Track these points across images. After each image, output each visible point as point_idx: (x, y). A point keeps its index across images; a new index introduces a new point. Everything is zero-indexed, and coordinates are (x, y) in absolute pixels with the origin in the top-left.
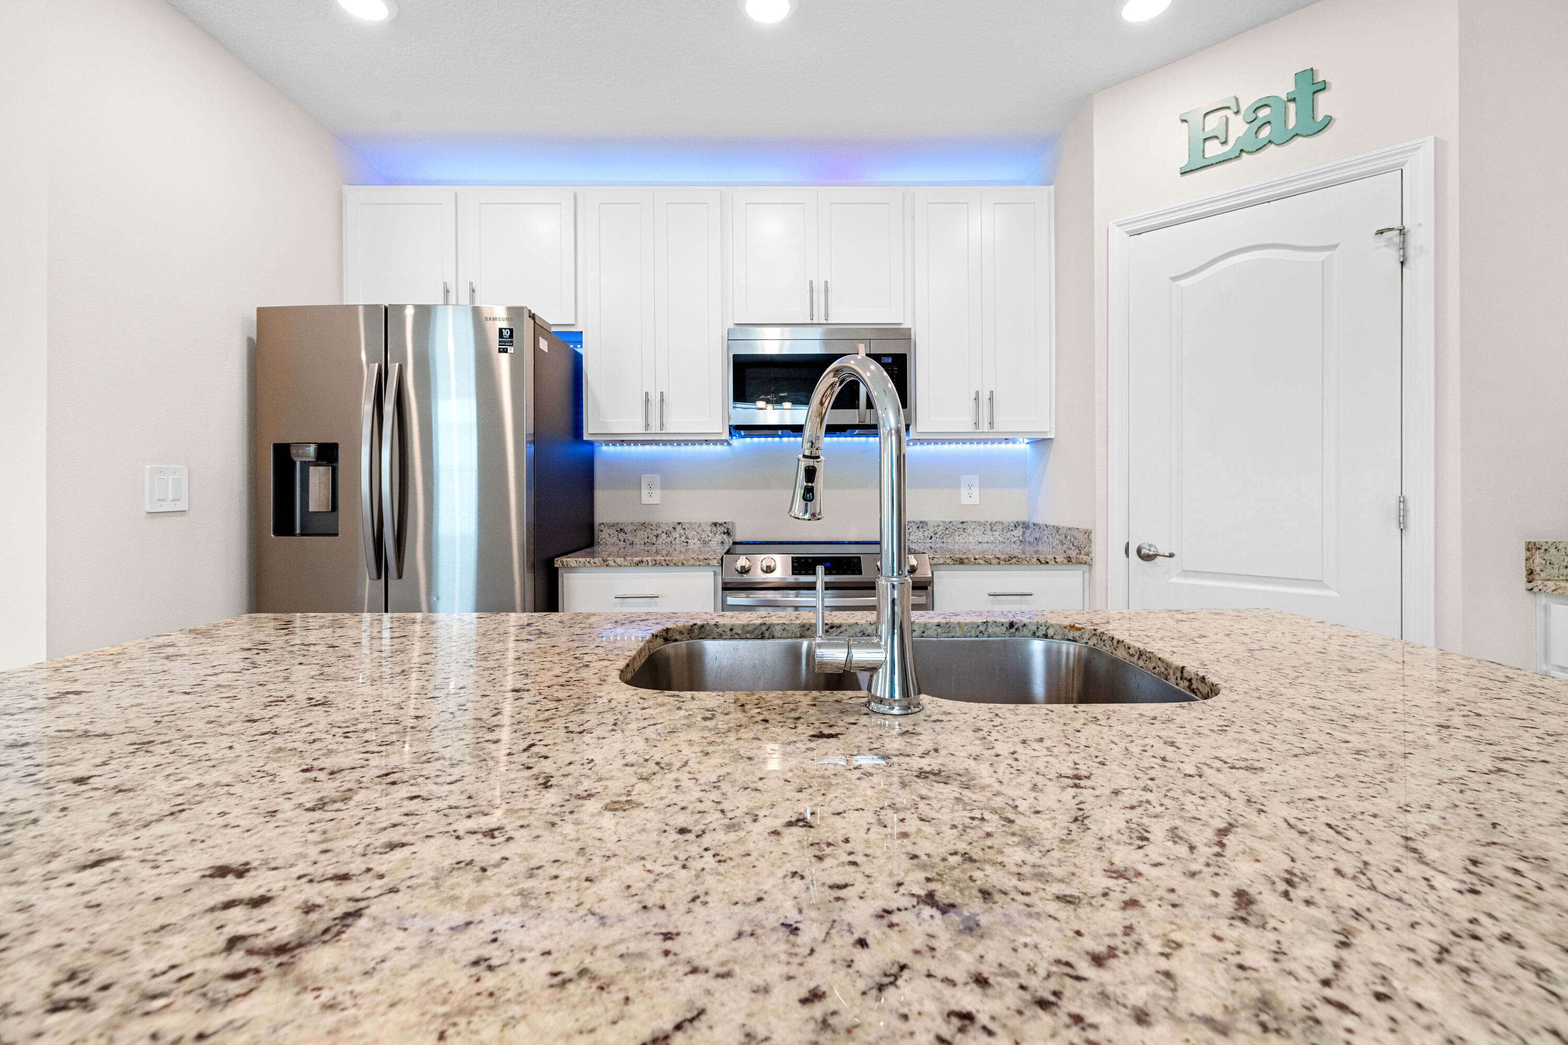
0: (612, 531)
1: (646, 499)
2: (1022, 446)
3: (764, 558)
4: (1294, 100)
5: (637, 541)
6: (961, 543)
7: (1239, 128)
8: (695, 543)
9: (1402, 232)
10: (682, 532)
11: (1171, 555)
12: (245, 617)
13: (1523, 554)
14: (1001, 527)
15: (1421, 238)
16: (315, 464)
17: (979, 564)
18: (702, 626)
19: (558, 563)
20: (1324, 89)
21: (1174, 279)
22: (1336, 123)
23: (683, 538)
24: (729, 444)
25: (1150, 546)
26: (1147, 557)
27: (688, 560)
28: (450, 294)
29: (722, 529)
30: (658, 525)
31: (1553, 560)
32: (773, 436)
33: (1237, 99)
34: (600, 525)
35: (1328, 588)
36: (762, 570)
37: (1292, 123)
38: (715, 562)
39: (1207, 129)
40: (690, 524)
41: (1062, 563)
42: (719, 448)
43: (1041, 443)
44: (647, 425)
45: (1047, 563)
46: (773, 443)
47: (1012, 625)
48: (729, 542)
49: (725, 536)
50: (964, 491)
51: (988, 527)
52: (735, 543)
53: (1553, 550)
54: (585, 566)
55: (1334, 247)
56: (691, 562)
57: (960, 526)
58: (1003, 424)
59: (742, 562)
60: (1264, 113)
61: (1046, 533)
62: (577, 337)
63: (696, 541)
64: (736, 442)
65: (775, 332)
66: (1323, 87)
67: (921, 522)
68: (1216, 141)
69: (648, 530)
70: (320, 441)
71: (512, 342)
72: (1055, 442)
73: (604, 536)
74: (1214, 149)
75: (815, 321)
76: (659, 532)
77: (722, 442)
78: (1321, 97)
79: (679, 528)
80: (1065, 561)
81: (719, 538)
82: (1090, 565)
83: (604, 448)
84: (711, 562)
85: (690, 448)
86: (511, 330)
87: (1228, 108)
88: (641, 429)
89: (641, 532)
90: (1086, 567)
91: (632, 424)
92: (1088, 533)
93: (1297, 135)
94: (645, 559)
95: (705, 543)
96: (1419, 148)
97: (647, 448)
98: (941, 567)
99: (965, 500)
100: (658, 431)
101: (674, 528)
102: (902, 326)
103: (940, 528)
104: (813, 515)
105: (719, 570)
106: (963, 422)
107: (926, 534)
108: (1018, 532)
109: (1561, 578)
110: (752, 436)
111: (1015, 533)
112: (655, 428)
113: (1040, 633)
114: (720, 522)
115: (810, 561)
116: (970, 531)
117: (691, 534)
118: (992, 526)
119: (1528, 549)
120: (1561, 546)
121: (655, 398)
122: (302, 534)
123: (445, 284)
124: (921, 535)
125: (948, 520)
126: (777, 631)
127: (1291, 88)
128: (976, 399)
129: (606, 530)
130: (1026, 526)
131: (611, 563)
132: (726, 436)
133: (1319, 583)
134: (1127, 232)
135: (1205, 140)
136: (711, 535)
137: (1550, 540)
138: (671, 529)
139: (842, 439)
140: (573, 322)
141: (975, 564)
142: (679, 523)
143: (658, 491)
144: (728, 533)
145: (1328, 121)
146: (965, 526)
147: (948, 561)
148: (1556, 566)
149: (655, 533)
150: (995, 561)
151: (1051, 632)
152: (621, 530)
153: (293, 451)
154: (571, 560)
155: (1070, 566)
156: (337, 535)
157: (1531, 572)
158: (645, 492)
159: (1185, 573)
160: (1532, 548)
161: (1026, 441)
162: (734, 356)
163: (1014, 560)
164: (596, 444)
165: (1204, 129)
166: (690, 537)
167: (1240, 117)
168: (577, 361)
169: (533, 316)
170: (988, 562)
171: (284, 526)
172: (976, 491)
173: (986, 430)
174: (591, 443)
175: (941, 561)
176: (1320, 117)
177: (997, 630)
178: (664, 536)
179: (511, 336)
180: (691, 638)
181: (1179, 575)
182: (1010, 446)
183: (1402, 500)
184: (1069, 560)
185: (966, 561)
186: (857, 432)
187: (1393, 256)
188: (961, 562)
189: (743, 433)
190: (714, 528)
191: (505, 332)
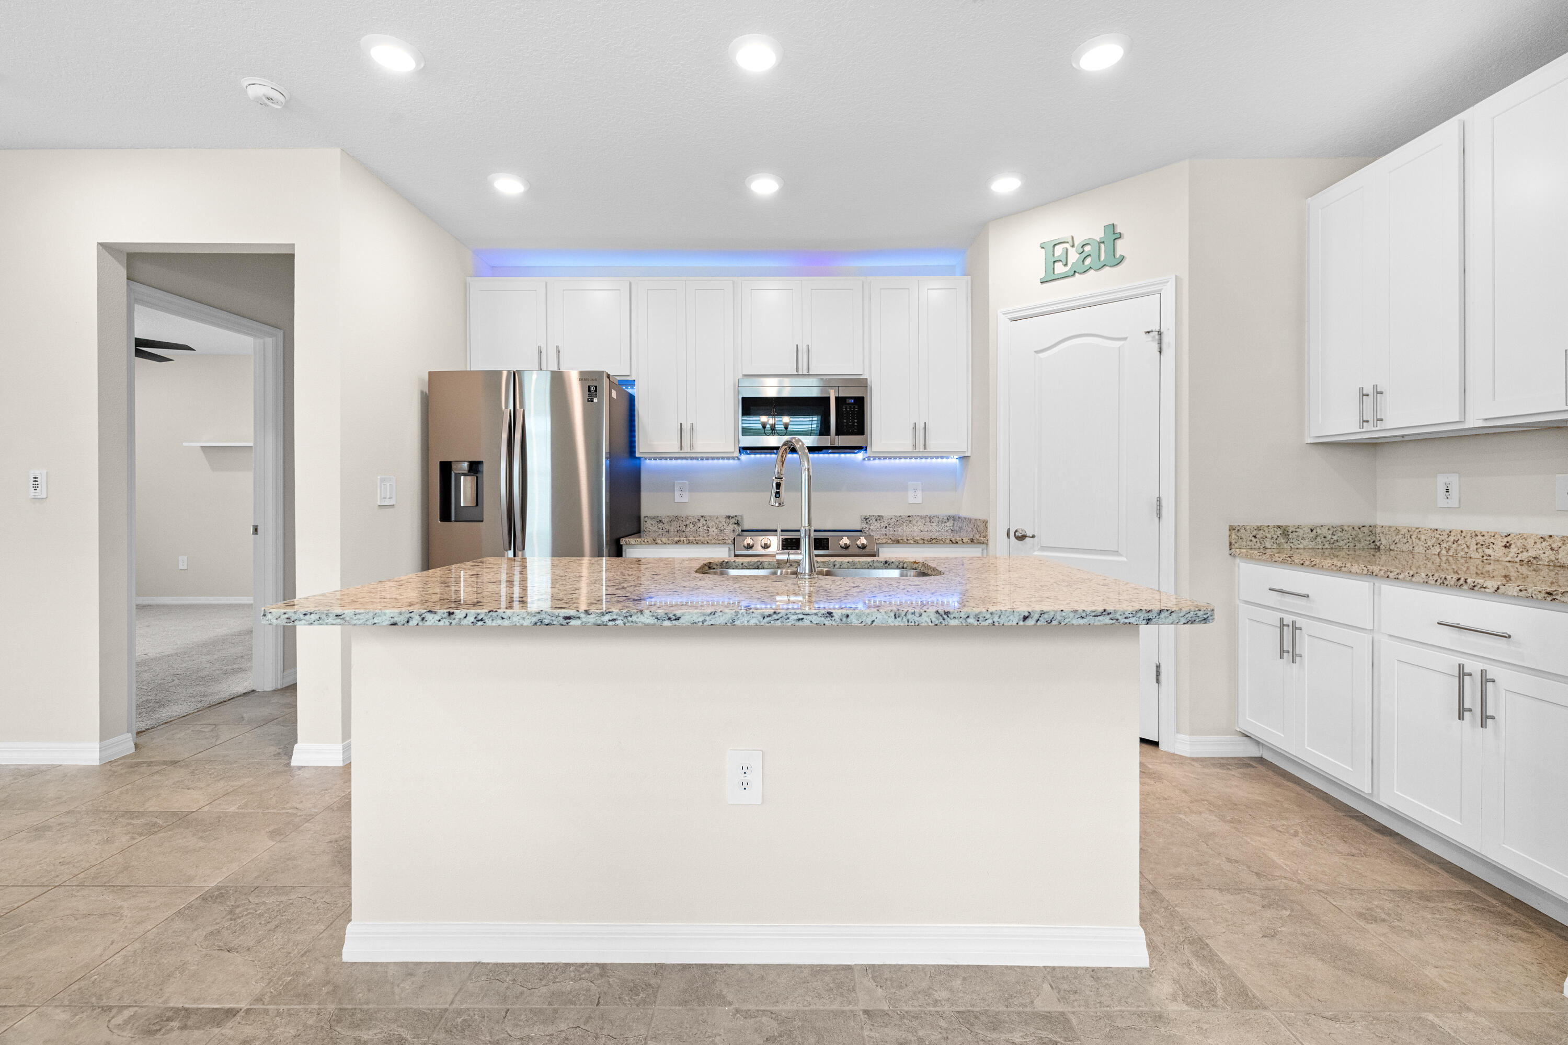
0: (653, 522)
1: (678, 499)
2: (953, 460)
3: (763, 539)
4: (1103, 242)
5: (672, 529)
6: (906, 531)
7: (1073, 257)
8: (713, 531)
9: (1160, 333)
10: (704, 522)
11: (1033, 537)
12: (420, 574)
13: (1228, 533)
14: (937, 519)
15: (1169, 338)
16: (465, 475)
17: (910, 543)
18: (727, 562)
19: (623, 541)
20: (1120, 238)
21: (1037, 352)
22: (1127, 260)
23: (705, 527)
24: (739, 459)
25: (1022, 531)
26: (1021, 538)
27: (711, 540)
28: (542, 354)
29: (733, 521)
30: (687, 518)
31: (1243, 536)
32: (771, 453)
33: (1073, 237)
34: (645, 517)
35: (1121, 555)
36: (762, 546)
37: (1103, 258)
38: (730, 542)
39: (1056, 255)
40: (710, 516)
41: (967, 543)
42: (731, 461)
43: (964, 458)
44: (681, 447)
45: (957, 542)
46: (771, 458)
47: (886, 562)
48: (738, 529)
49: (736, 526)
50: (911, 494)
51: (928, 520)
52: (743, 531)
53: (1242, 531)
54: (641, 544)
55: (1125, 339)
56: (713, 541)
57: (907, 519)
58: (933, 446)
59: (748, 541)
60: (1087, 248)
61: (965, 523)
62: (632, 383)
63: (714, 529)
64: (744, 457)
65: (774, 381)
66: (1120, 236)
67: (879, 516)
68: (1060, 264)
69: (680, 521)
70: (470, 460)
71: (596, 394)
72: (971, 458)
73: (647, 525)
74: (1060, 268)
75: (800, 373)
76: (688, 523)
77: (733, 458)
78: (1119, 242)
79: (702, 519)
80: (969, 542)
81: (731, 527)
82: (987, 544)
83: (648, 461)
84: (727, 542)
85: (710, 461)
86: (596, 387)
87: (1068, 242)
88: (677, 449)
89: (675, 523)
90: (984, 546)
91: (670, 445)
92: (985, 522)
93: (1105, 265)
94: (682, 539)
95: (721, 531)
96: (1168, 282)
97: (679, 461)
98: (884, 545)
99: (911, 500)
100: (689, 450)
101: (699, 520)
102: (861, 377)
103: (893, 520)
104: (780, 504)
105: (732, 547)
106: (905, 445)
107: (882, 525)
108: (950, 524)
109: (1248, 547)
110: (755, 454)
111: (948, 524)
112: (687, 448)
113: (900, 566)
114: (732, 515)
115: (794, 540)
116: (914, 522)
117: (711, 524)
118: (931, 519)
119: (1230, 530)
120: (1247, 528)
121: (687, 427)
122: (455, 521)
123: (539, 347)
124: (879, 526)
125: (898, 515)
126: (766, 565)
127: (1102, 235)
128: (915, 428)
129: (649, 521)
130: (954, 518)
131: (659, 542)
132: (737, 454)
133: (1116, 553)
134: (1009, 319)
135: (1054, 262)
136: (726, 525)
137: (1241, 525)
138: (696, 520)
139: (821, 455)
140: (629, 374)
141: (907, 543)
142: (702, 516)
143: (687, 493)
144: (738, 524)
145: (1123, 258)
146: (911, 519)
147: (889, 541)
148: (1245, 540)
149: (685, 523)
150: (921, 541)
151: (905, 566)
152: (660, 521)
153: (454, 466)
154: (632, 540)
155: (973, 545)
156: (482, 521)
157: (1231, 544)
158: (677, 493)
159: (1043, 548)
160: (1232, 529)
161: (956, 457)
162: (743, 398)
163: (934, 541)
164: (642, 459)
165: (1053, 255)
166: (710, 526)
167: (1074, 249)
168: (632, 399)
169: (608, 376)
170: (916, 542)
171: (445, 516)
172: (919, 493)
173: (921, 450)
174: (639, 458)
175: (884, 541)
176: (1118, 256)
177: (879, 565)
178: (691, 525)
179: (596, 391)
180: (722, 568)
181: (1039, 550)
182: (944, 460)
183: (1159, 500)
184: (972, 541)
185: (901, 541)
186: (830, 451)
187: (1155, 346)
188: (898, 542)
189: (748, 451)
190: (728, 520)
191: (592, 388)
